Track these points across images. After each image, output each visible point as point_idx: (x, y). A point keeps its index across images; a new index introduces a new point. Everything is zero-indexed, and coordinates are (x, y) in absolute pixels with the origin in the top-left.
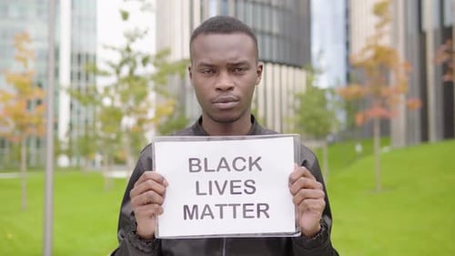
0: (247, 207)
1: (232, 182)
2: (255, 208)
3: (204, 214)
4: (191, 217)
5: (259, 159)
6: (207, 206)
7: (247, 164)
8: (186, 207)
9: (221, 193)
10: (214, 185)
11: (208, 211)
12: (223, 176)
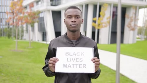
0: (80, 65)
1: (76, 59)
2: (82, 65)
3: (68, 66)
4: (65, 67)
5: (83, 53)
6: (70, 64)
7: (80, 54)
8: (64, 64)
9: (73, 61)
10: (72, 59)
11: (70, 66)
12: (74, 57)
